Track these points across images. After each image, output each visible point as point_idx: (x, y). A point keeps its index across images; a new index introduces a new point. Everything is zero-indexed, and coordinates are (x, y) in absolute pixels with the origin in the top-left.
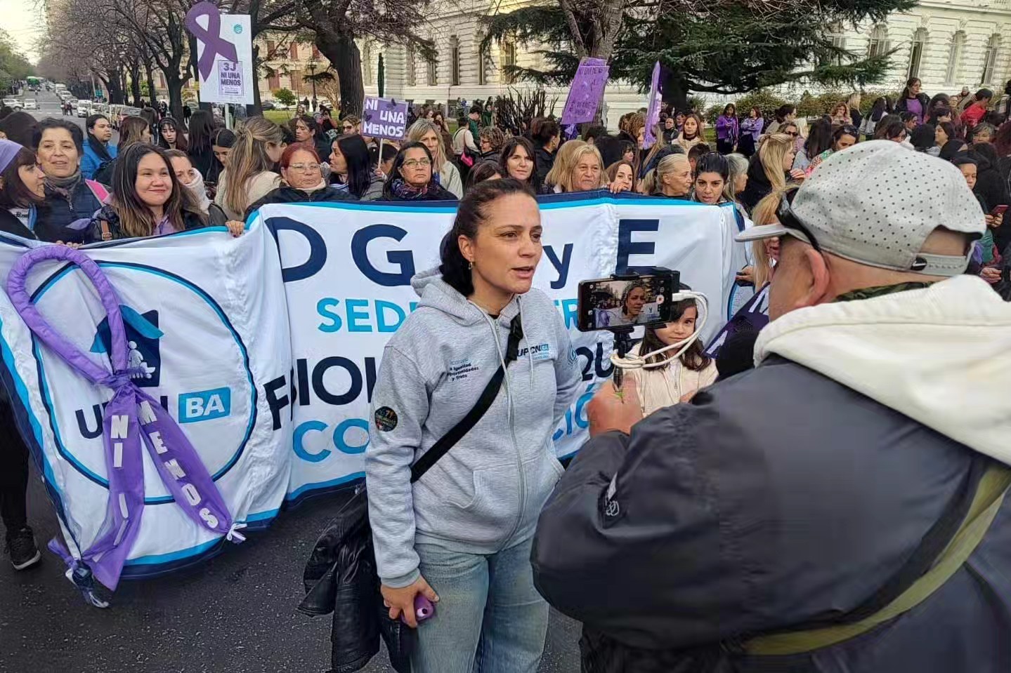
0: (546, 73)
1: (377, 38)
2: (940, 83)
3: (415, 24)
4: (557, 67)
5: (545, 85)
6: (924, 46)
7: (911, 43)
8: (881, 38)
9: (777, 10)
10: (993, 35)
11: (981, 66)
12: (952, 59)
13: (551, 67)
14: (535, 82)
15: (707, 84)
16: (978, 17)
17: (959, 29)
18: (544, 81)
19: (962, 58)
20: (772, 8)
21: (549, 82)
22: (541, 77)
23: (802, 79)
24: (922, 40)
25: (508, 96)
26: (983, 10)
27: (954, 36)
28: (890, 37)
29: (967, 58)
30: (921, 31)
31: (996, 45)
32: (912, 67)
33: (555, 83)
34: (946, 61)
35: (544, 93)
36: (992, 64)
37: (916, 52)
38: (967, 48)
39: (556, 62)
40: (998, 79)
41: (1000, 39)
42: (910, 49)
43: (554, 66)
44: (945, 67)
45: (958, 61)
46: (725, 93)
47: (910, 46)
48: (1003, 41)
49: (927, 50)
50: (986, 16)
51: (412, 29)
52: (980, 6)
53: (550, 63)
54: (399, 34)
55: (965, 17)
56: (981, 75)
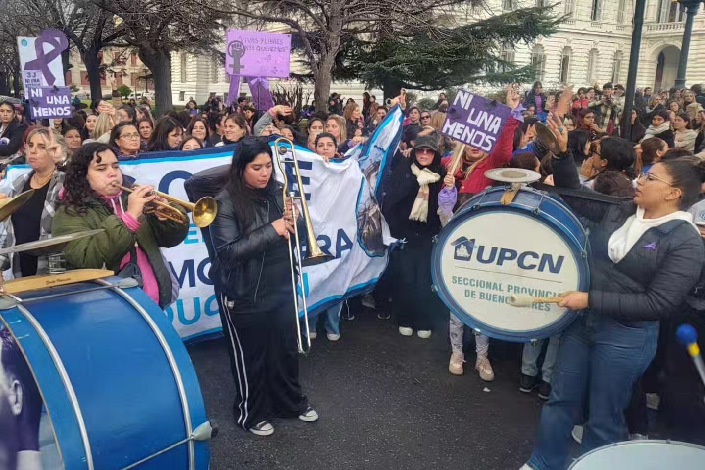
0: (303, 76)
1: (190, 52)
2: (583, 83)
3: (217, 42)
4: (311, 72)
5: (303, 83)
6: (570, 58)
7: (561, 56)
8: (540, 53)
9: (448, 37)
10: (617, 51)
11: (610, 72)
12: (590, 68)
13: (307, 71)
14: (296, 81)
15: (414, 84)
16: (606, 39)
17: (593, 47)
18: (302, 81)
19: (597, 67)
20: (445, 36)
21: (306, 81)
22: (300, 78)
23: (477, 81)
24: (569, 54)
25: (276, 91)
26: (609, 35)
27: (590, 52)
28: (545, 52)
29: (600, 67)
30: (567, 48)
31: (620, 58)
32: (563, 72)
33: (309, 82)
34: (586, 68)
35: (301, 89)
36: (618, 71)
37: (565, 63)
38: (600, 60)
39: (310, 68)
40: (622, 80)
41: (622, 54)
42: (560, 60)
43: (309, 70)
44: (585, 72)
45: (594, 69)
46: (425, 90)
47: (560, 58)
48: (624, 55)
49: (572, 61)
50: (611, 39)
51: (216, 46)
52: (606, 32)
53: (306, 68)
54: (206, 49)
55: (597, 39)
56: (611, 78)
